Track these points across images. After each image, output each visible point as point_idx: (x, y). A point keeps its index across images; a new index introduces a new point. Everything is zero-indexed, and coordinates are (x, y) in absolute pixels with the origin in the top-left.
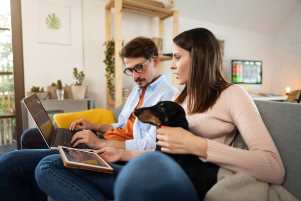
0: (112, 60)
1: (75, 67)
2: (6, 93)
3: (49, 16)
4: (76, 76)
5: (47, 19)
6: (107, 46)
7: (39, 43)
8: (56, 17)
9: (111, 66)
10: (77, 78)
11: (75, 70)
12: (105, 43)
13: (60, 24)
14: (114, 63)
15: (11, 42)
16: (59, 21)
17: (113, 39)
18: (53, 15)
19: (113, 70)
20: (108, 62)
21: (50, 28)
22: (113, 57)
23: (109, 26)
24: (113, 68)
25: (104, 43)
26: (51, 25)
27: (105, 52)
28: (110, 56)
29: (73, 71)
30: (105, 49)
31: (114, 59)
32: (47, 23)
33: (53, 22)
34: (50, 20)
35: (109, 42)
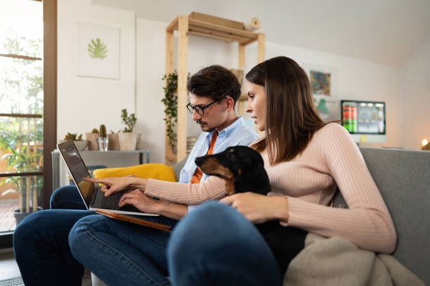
0: (174, 99)
1: (124, 109)
2: (32, 143)
3: (93, 41)
4: (124, 120)
5: (90, 46)
6: (168, 80)
7: (78, 76)
8: (101, 42)
9: (172, 107)
10: (126, 123)
11: (125, 112)
12: (165, 76)
13: (106, 52)
14: (177, 103)
15: (42, 76)
16: (105, 47)
17: (175, 71)
18: (98, 40)
19: (175, 112)
20: (168, 101)
21: (93, 57)
22: (175, 95)
23: (171, 54)
24: (175, 109)
25: (163, 77)
26: (94, 53)
27: (165, 89)
28: (171, 94)
29: (121, 113)
30: (164, 84)
31: (177, 98)
32: (90, 50)
33: (97, 49)
34: (94, 47)
35: (170, 75)
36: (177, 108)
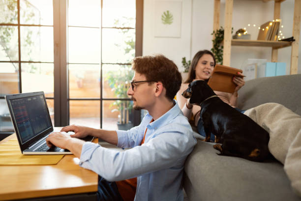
0: (220, 48)
1: (183, 57)
2: (127, 82)
3: (164, 13)
4: (184, 65)
5: (163, 16)
6: (216, 35)
7: (156, 37)
8: (170, 13)
9: (219, 54)
10: (185, 67)
11: (184, 59)
12: (214, 32)
13: (173, 19)
14: (222, 51)
15: (134, 40)
16: (172, 17)
17: (222, 27)
18: (168, 12)
19: (221, 58)
20: (215, 50)
21: (164, 23)
22: (221, 45)
23: (217, 16)
24: (221, 55)
25: (212, 32)
26: (165, 21)
27: (213, 41)
28: (218, 45)
29: (181, 60)
30: (213, 37)
31: (222, 47)
32: (163, 20)
33: (167, 18)
34: (165, 17)
35: (217, 31)
36: (222, 55)
